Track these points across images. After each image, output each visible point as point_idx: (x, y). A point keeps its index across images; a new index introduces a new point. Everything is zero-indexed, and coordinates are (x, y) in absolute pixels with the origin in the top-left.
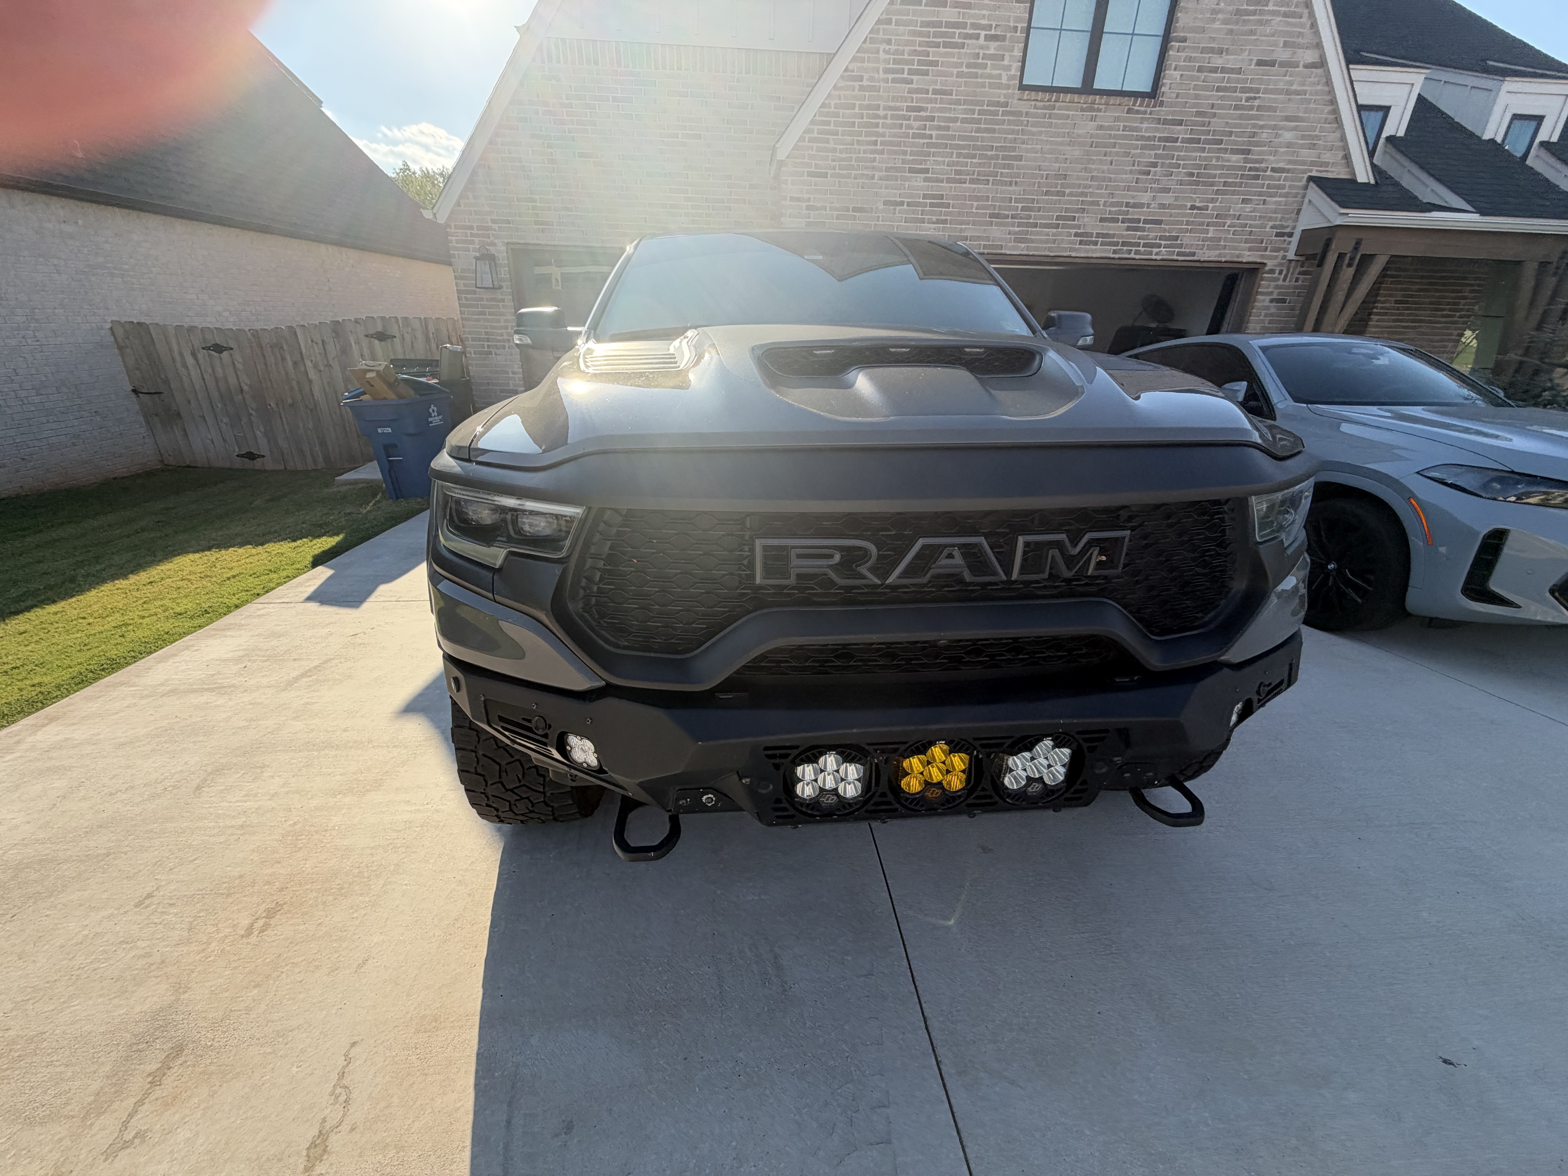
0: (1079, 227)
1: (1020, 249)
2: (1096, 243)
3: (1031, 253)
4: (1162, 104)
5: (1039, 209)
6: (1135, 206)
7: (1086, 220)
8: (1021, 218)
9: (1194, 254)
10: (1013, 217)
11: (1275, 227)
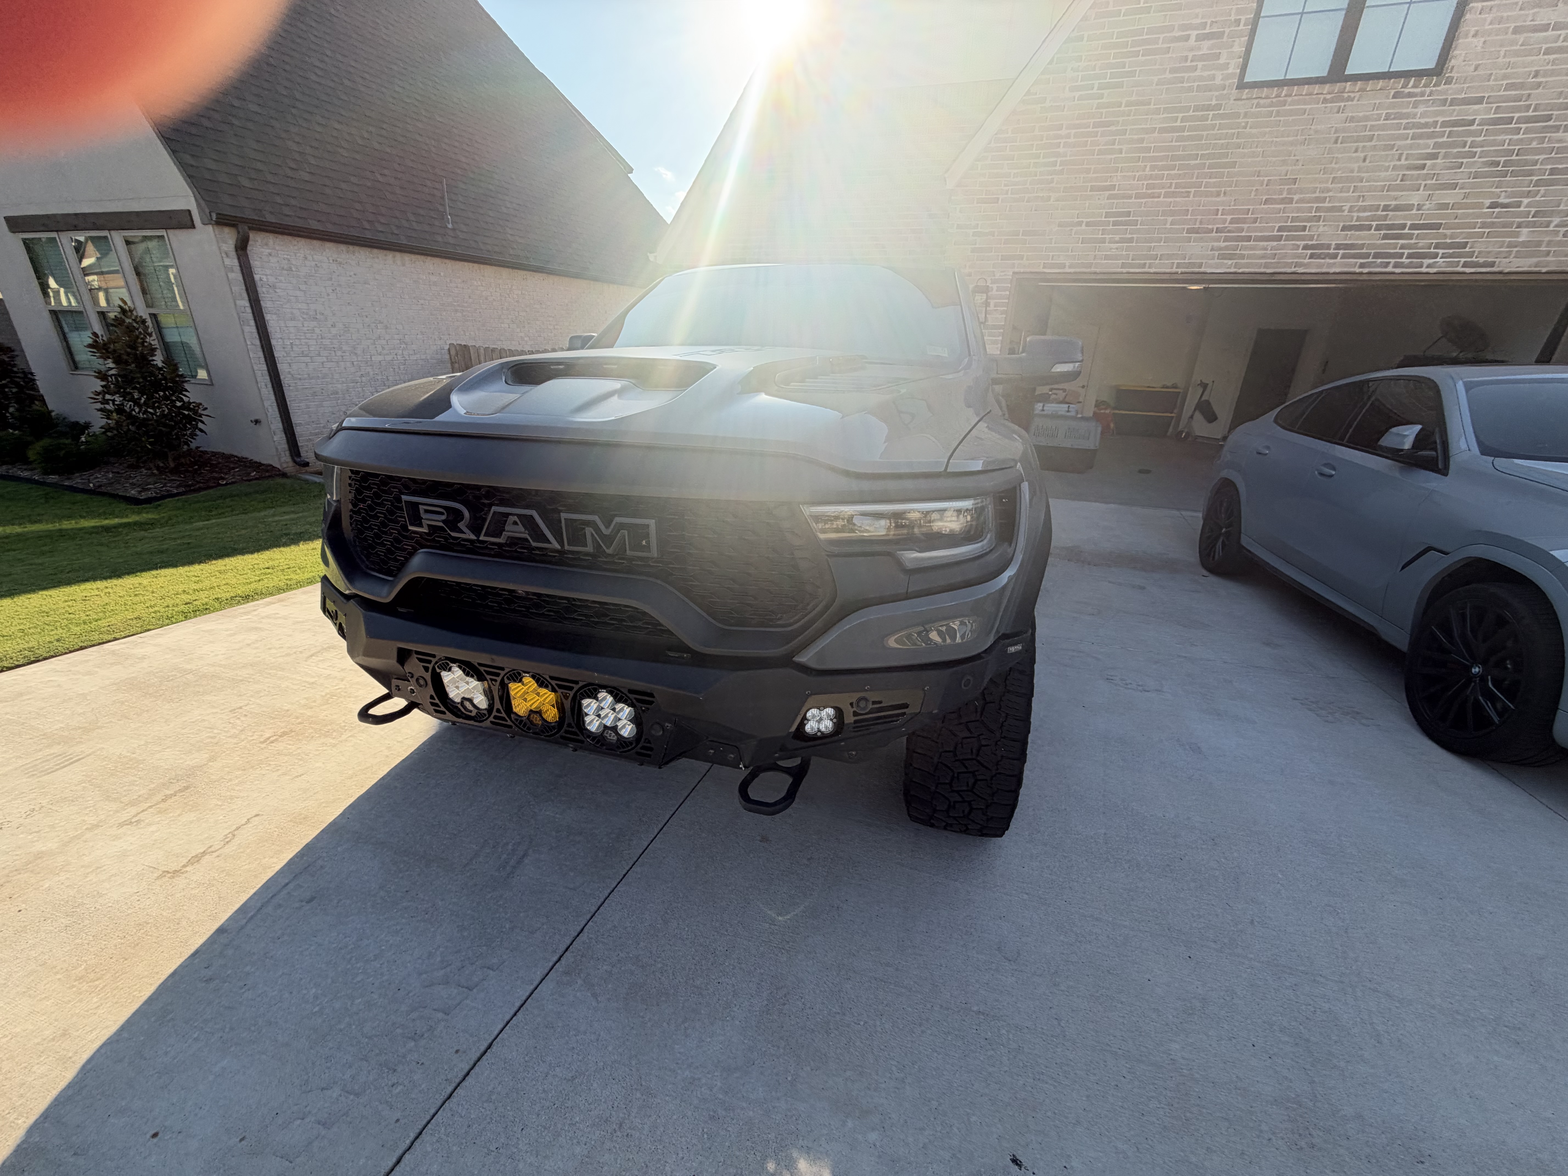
0: (1311, 238)
1: (1227, 266)
2: (1335, 256)
3: (1240, 271)
4: (1449, 81)
5: (1255, 221)
6: (1397, 208)
7: (1321, 229)
8: (1229, 231)
9: (1492, 264)
10: (1218, 230)
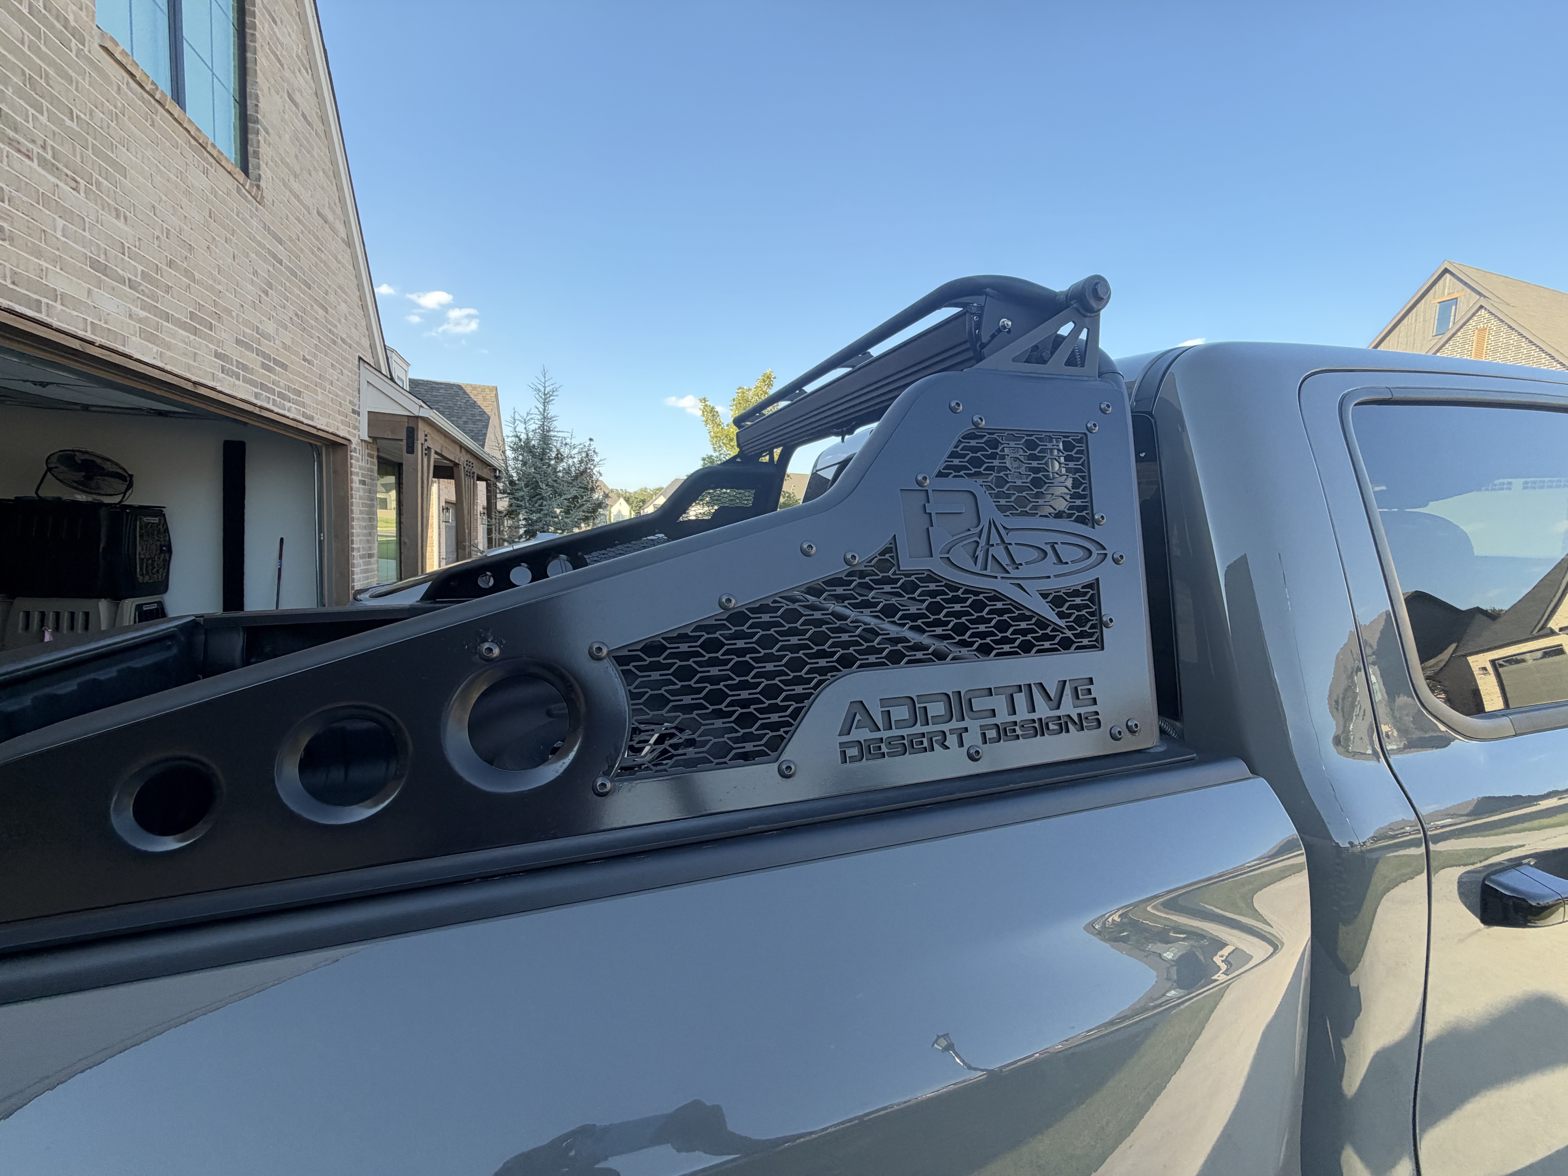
2: (238, 377)
4: (264, 204)
6: (263, 334)
7: (223, 334)
10: (131, 284)
11: (351, 402)
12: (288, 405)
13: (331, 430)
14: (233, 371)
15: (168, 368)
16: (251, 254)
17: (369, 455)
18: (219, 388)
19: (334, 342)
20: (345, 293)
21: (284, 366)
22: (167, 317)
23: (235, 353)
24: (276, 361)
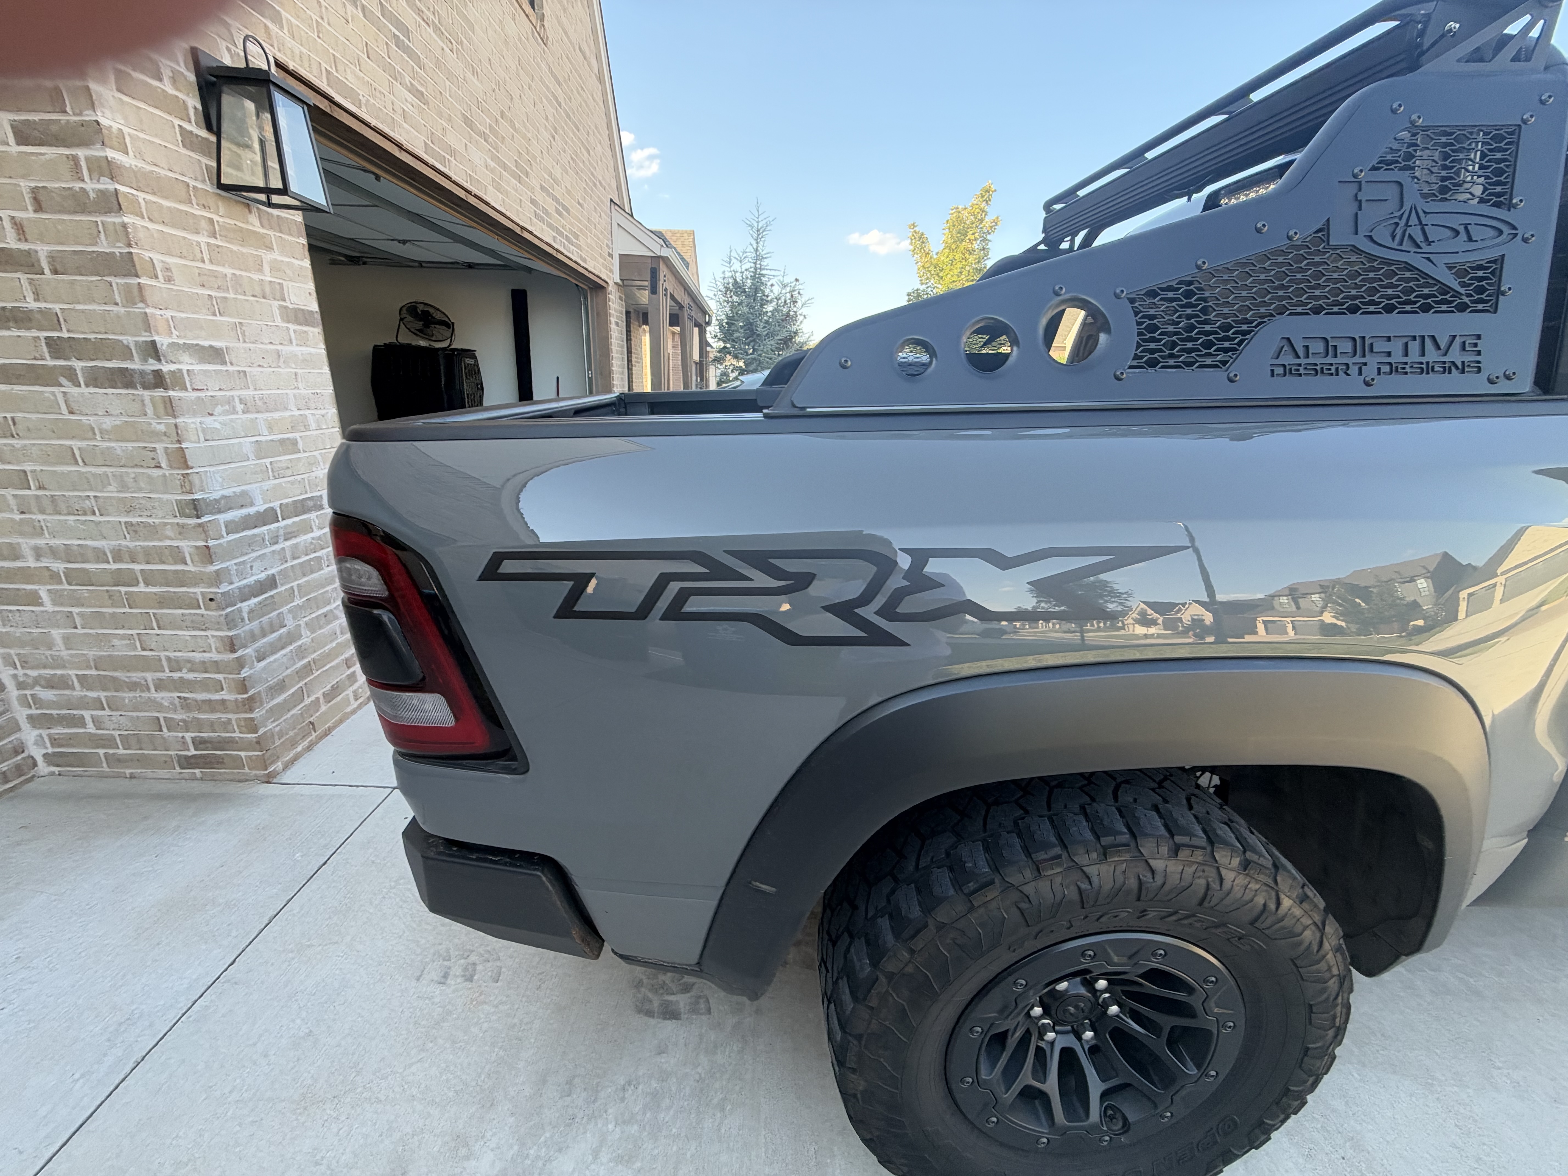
0: (531, 189)
1: (499, 202)
2: (543, 221)
4: (547, 44)
5: (502, 140)
6: (555, 179)
7: (534, 181)
8: (491, 145)
9: (586, 262)
10: (484, 137)
11: (607, 245)
12: (572, 247)
13: (596, 273)
14: (541, 217)
15: (508, 214)
16: (544, 100)
17: (620, 298)
18: (535, 233)
19: (595, 185)
20: (599, 132)
21: (567, 210)
22: (505, 167)
23: (540, 197)
24: (564, 207)
